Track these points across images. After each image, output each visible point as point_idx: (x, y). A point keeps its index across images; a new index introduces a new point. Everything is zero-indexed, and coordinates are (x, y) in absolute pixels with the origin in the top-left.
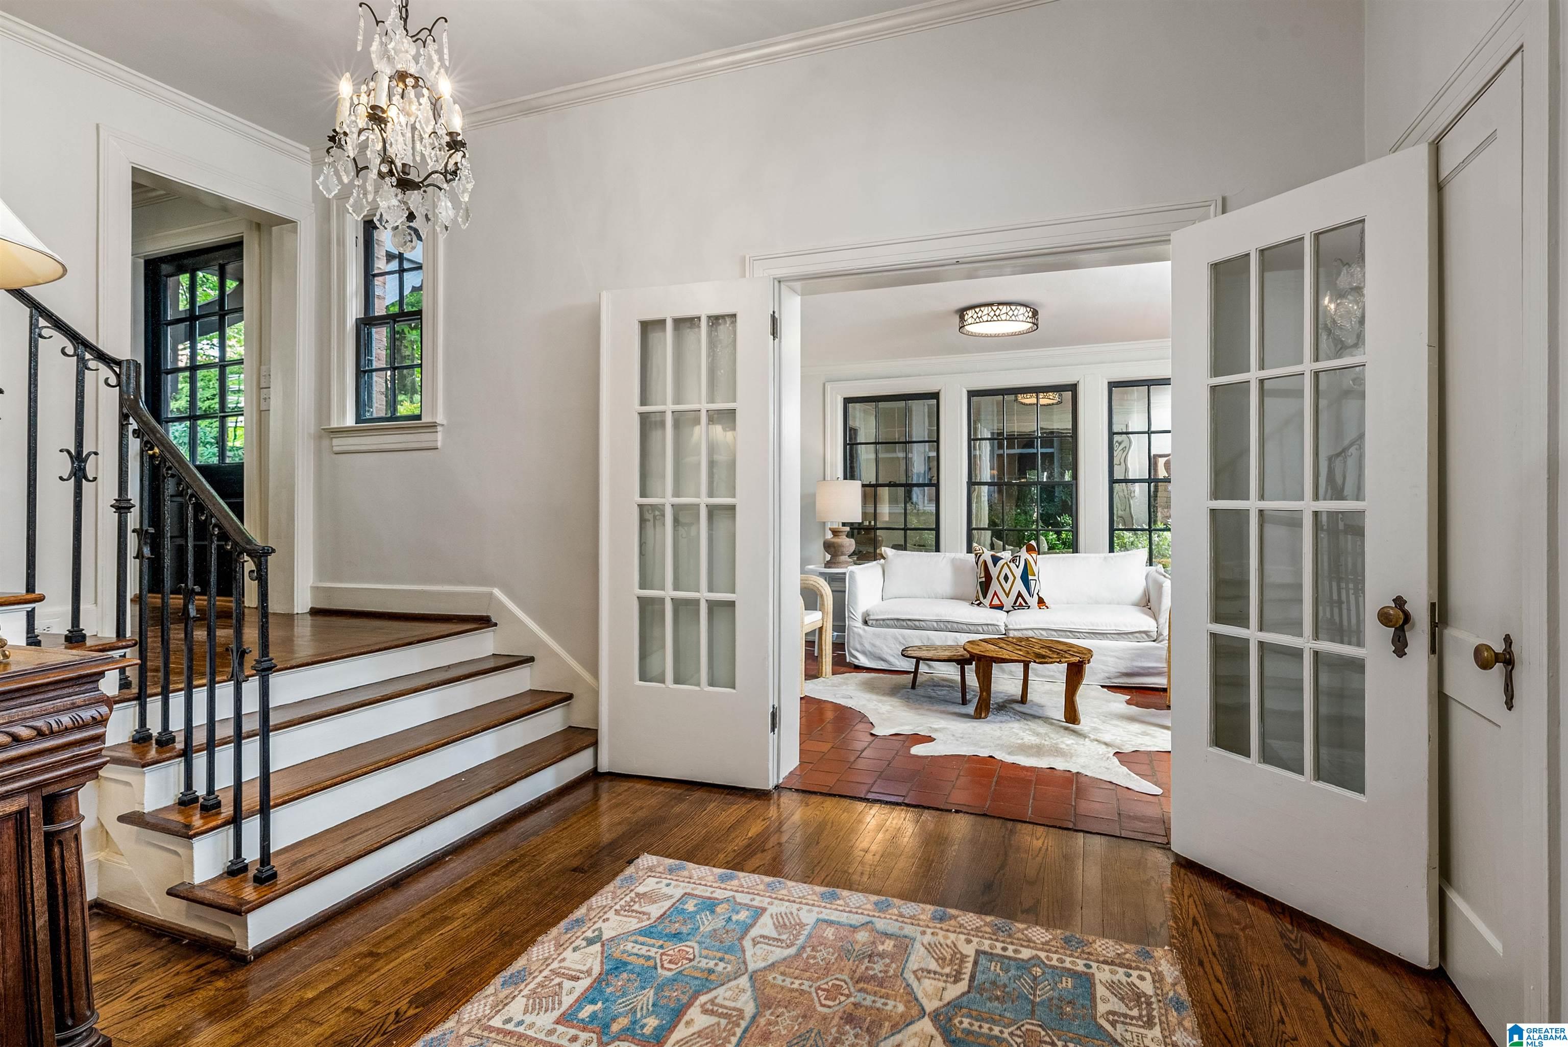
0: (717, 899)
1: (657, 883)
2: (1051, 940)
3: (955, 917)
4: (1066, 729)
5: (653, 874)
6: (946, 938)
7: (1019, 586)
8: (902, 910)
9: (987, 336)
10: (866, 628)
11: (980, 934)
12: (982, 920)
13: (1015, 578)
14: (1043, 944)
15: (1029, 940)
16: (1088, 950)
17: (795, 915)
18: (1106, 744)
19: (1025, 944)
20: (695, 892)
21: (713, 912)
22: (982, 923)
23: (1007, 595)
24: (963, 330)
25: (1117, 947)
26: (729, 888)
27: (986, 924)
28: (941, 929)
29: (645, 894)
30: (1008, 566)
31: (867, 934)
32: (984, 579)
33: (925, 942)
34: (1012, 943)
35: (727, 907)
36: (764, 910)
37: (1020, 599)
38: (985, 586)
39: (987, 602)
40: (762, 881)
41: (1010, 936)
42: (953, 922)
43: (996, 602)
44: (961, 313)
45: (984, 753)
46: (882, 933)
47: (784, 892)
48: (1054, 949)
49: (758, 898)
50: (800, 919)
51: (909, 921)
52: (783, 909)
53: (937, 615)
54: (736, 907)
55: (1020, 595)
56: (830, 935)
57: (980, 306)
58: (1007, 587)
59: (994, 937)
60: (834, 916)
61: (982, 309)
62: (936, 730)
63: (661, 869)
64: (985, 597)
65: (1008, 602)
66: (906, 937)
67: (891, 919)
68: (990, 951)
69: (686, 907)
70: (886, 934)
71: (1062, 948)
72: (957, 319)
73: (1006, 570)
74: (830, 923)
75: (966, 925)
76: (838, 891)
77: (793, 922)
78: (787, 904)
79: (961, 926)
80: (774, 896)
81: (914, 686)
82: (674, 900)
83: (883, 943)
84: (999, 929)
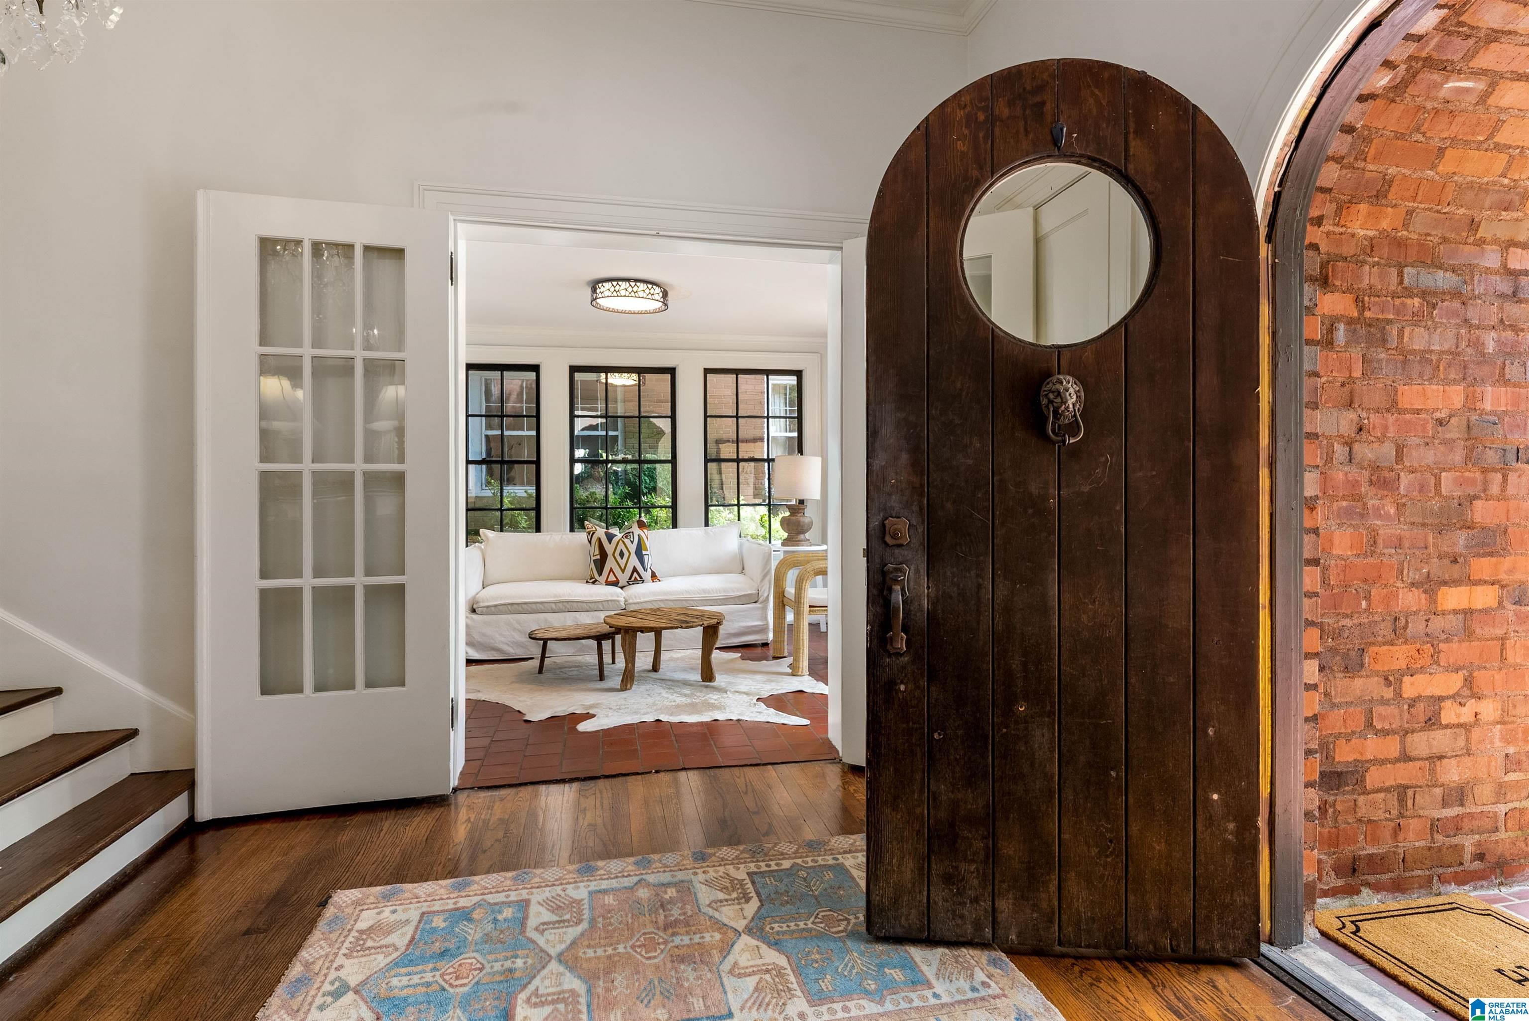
0: (467, 907)
1: (378, 914)
2: (798, 849)
3: (714, 854)
4: (707, 687)
5: (365, 907)
6: (717, 872)
7: (634, 561)
8: (664, 862)
9: (614, 311)
10: (474, 616)
11: (742, 861)
12: (737, 850)
13: (630, 553)
14: (794, 853)
15: (782, 854)
16: (828, 848)
17: (563, 895)
18: (747, 694)
19: (781, 857)
20: (436, 908)
21: (470, 920)
22: (738, 852)
23: (623, 571)
24: (594, 303)
25: (847, 839)
26: (471, 893)
27: (742, 852)
28: (708, 866)
29: (371, 928)
30: (623, 542)
31: (646, 890)
32: (598, 557)
33: (702, 881)
34: (771, 860)
35: (482, 911)
36: (527, 902)
37: (635, 575)
38: (601, 564)
39: (602, 579)
40: (505, 878)
41: (766, 855)
42: (713, 858)
43: (612, 578)
44: (594, 286)
45: (650, 718)
46: (659, 885)
47: (537, 880)
48: (805, 854)
49: (512, 893)
50: (571, 898)
51: (676, 868)
52: (548, 894)
53: (555, 596)
54: (497, 907)
55: (635, 570)
56: (612, 902)
57: (618, 280)
58: (622, 562)
59: (755, 860)
60: (604, 885)
61: (620, 283)
62: (591, 707)
63: (372, 899)
64: (600, 574)
65: (623, 578)
66: (682, 881)
67: (659, 872)
68: (758, 870)
69: (434, 925)
70: (663, 885)
71: (810, 852)
72: (589, 291)
73: (621, 546)
74: (605, 892)
75: (726, 857)
76: (592, 863)
77: (567, 902)
78: (548, 889)
79: (723, 859)
80: (529, 886)
81: (541, 670)
82: (414, 923)
83: (666, 893)
84: (754, 852)
